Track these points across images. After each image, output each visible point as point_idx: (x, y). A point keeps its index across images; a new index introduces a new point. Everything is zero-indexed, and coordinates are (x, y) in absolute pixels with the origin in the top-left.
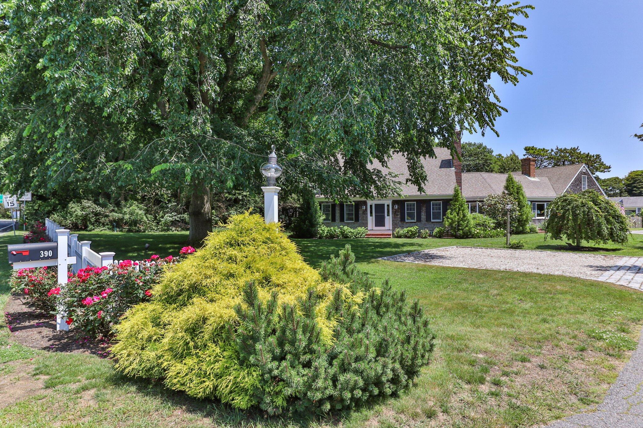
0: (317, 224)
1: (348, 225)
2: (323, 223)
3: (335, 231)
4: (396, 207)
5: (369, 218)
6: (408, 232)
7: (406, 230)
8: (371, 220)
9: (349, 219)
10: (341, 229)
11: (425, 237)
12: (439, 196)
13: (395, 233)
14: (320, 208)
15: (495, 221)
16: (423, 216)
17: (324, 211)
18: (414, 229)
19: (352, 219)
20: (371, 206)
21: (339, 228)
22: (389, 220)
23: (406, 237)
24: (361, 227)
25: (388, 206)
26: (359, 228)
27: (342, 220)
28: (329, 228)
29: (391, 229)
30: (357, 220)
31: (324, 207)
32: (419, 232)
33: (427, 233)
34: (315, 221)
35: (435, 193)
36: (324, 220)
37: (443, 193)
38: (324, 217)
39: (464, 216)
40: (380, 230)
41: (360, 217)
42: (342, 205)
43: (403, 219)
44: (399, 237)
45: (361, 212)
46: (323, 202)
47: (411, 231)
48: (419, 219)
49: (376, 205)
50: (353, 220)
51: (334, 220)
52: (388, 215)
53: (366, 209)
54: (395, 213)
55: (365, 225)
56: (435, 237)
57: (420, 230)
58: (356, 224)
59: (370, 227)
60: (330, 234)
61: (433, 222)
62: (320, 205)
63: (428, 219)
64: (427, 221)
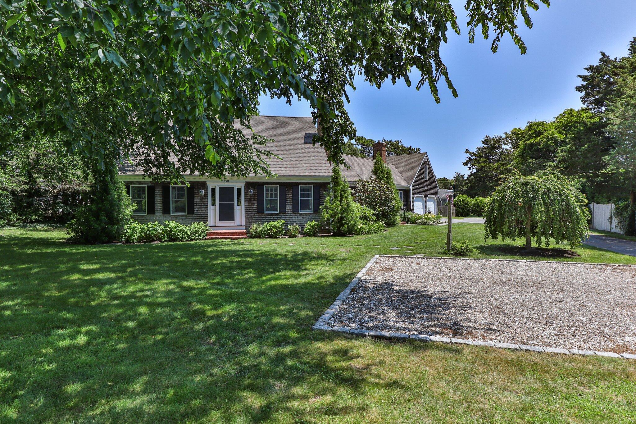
0: (122, 220)
1: (176, 219)
2: (132, 217)
3: (154, 229)
4: (251, 192)
5: (211, 208)
6: (271, 229)
7: (268, 225)
8: (213, 212)
9: (177, 210)
10: (165, 226)
11: (294, 236)
12: (311, 177)
13: (251, 230)
14: (128, 192)
15: (375, 212)
16: (289, 206)
17: (134, 196)
18: (278, 224)
19: (183, 210)
20: (213, 190)
21: (161, 224)
22: (240, 212)
23: (269, 236)
24: (199, 221)
25: (239, 191)
26: (195, 224)
27: (166, 210)
28: (144, 226)
29: (243, 224)
30: (191, 210)
31: (134, 191)
32: (286, 228)
33: (296, 229)
34: (119, 212)
35: (305, 174)
36: (135, 211)
37: (315, 174)
38: (135, 207)
39: (349, 206)
40: (226, 226)
41: (196, 207)
42: (166, 188)
43: (260, 210)
44: (258, 236)
45: (197, 199)
46: (132, 183)
47: (275, 227)
48: (283, 211)
49: (221, 189)
50: (184, 212)
51: (151, 210)
52: (239, 203)
53: (206, 195)
54: (249, 201)
55: (205, 219)
56: (307, 234)
57: (287, 224)
58: (190, 218)
59: (211, 222)
60: (146, 234)
61: (301, 214)
62: (128, 187)
63: (295, 211)
64: (293, 212)
